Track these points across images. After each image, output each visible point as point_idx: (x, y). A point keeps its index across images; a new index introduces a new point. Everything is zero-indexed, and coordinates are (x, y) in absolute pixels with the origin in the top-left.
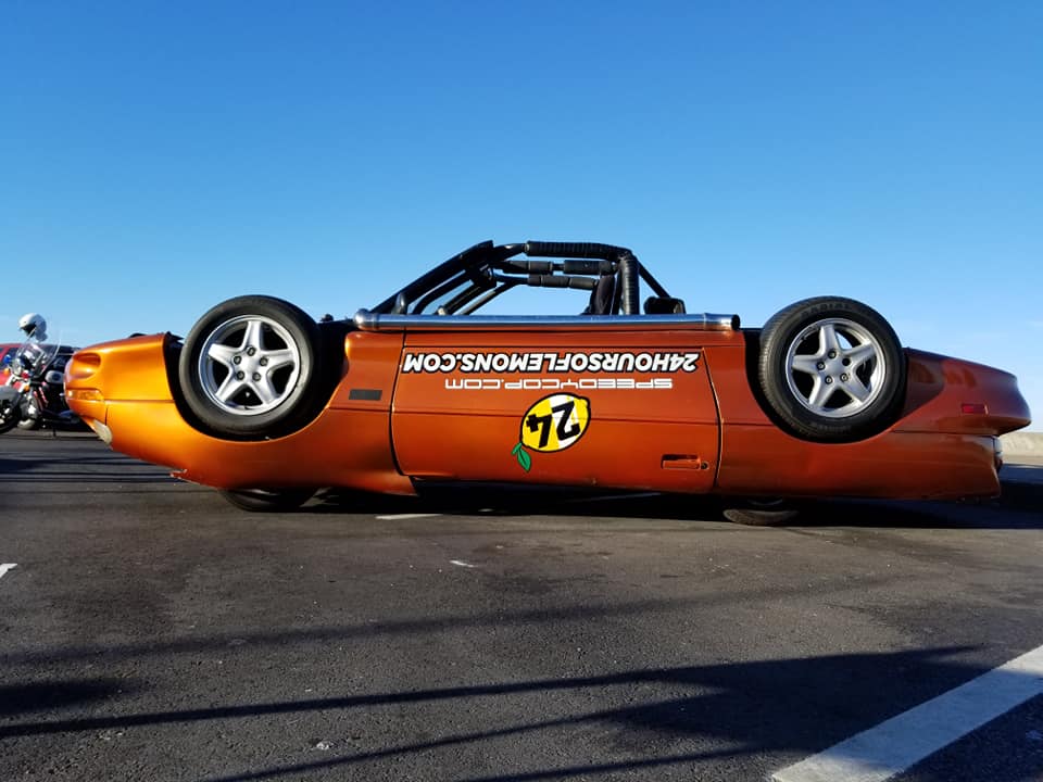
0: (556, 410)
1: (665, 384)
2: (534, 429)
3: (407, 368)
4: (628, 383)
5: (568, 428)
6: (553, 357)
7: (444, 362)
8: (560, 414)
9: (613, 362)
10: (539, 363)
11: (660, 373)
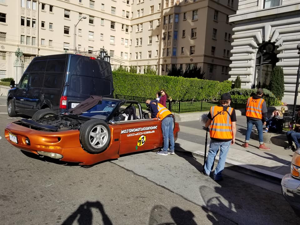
0: (142, 138)
1: (153, 132)
2: (139, 142)
3: (121, 133)
4: (150, 132)
5: (143, 142)
6: (141, 128)
7: (127, 131)
8: (143, 139)
9: (148, 128)
10: (139, 130)
11: (153, 130)
